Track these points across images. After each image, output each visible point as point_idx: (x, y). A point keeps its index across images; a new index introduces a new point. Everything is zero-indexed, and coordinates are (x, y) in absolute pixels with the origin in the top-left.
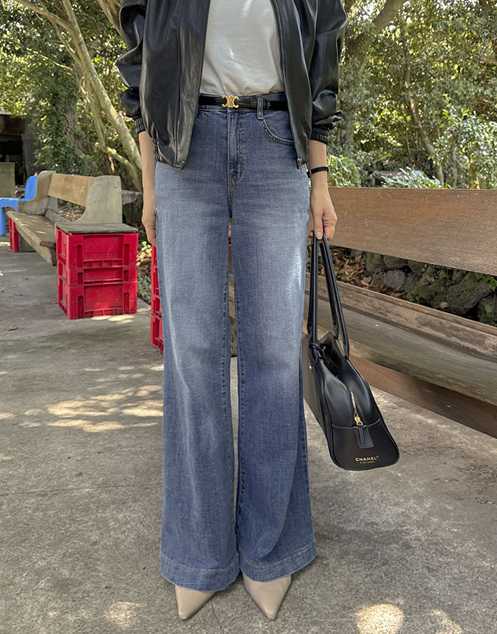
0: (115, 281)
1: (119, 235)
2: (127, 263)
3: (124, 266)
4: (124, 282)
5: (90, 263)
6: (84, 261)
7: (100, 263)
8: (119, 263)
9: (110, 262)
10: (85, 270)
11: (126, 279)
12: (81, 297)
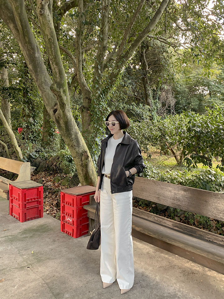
0: (37, 206)
1: (37, 188)
2: (40, 199)
3: (39, 199)
4: (39, 206)
5: (28, 200)
6: (27, 199)
7: (31, 199)
8: (38, 198)
9: (35, 199)
10: (27, 203)
11: (40, 205)
12: (26, 213)
